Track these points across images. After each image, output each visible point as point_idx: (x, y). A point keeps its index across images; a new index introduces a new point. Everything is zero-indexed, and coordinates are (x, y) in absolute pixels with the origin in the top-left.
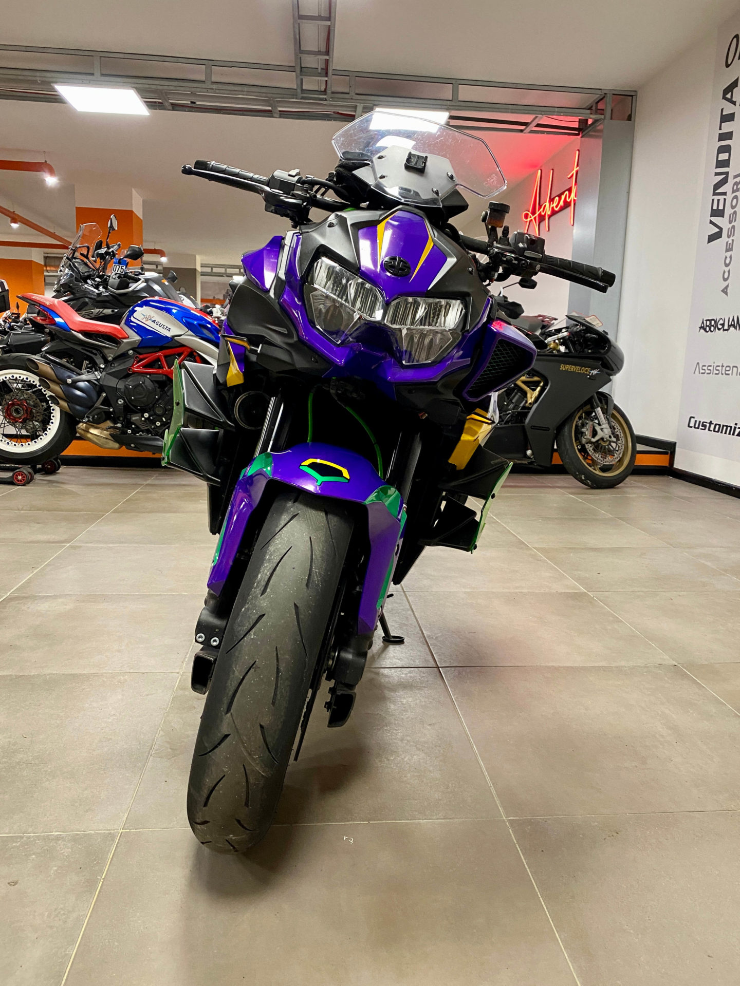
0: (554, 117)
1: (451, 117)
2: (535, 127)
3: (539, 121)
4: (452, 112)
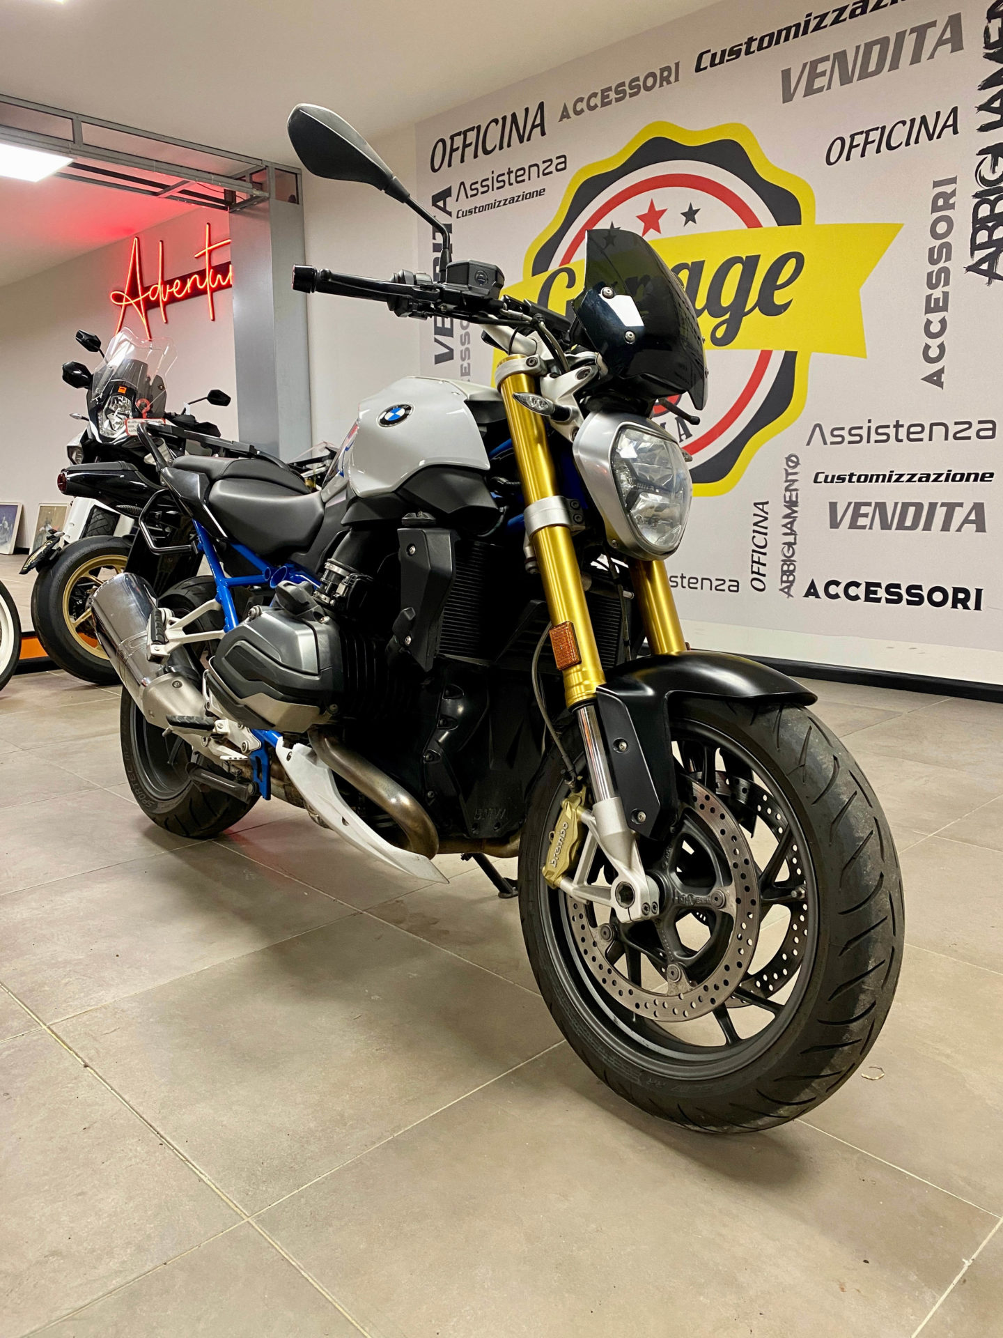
0: (207, 185)
1: (74, 165)
2: (180, 192)
3: (187, 187)
4: (79, 158)
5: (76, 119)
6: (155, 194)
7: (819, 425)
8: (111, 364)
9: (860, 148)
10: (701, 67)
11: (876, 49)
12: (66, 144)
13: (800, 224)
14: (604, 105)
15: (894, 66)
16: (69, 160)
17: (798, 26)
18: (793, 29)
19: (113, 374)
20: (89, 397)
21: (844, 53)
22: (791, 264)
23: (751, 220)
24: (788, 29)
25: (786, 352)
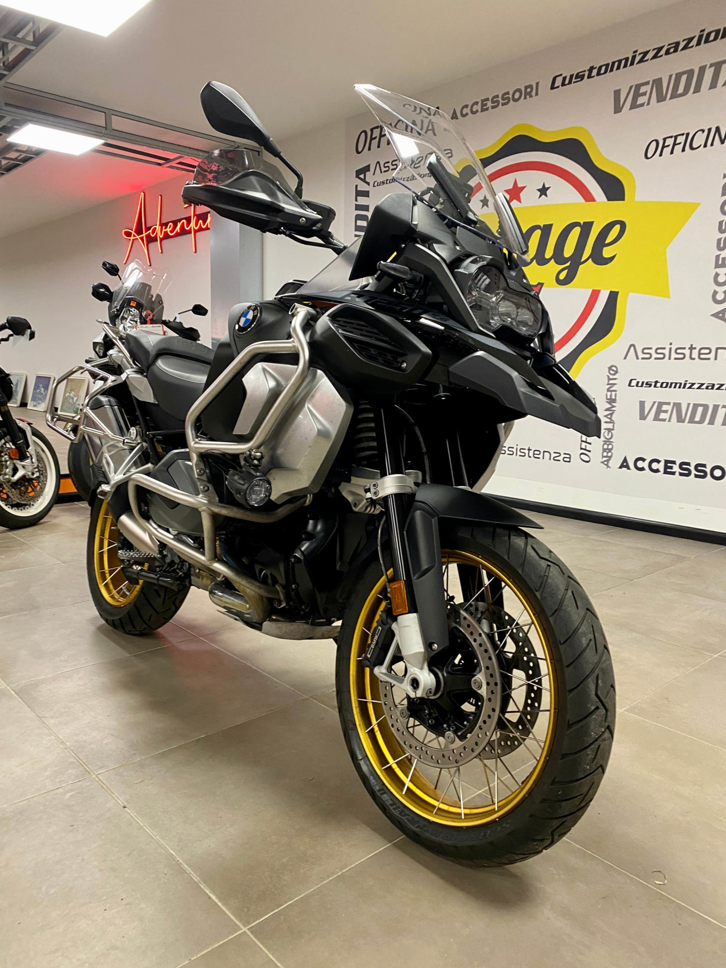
2: (177, 163)
3: (182, 160)
4: (109, 139)
5: (108, 113)
6: (159, 164)
7: (632, 345)
8: (126, 285)
9: (671, 147)
10: (555, 86)
11: (684, 77)
12: (99, 129)
13: (623, 199)
14: (483, 110)
15: (697, 90)
16: (101, 141)
17: (627, 59)
18: (623, 62)
19: (128, 292)
20: (110, 308)
21: (660, 80)
22: (617, 228)
23: (588, 197)
24: (620, 61)
25: (611, 292)
